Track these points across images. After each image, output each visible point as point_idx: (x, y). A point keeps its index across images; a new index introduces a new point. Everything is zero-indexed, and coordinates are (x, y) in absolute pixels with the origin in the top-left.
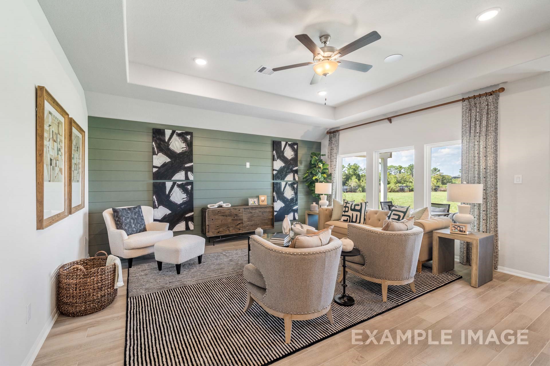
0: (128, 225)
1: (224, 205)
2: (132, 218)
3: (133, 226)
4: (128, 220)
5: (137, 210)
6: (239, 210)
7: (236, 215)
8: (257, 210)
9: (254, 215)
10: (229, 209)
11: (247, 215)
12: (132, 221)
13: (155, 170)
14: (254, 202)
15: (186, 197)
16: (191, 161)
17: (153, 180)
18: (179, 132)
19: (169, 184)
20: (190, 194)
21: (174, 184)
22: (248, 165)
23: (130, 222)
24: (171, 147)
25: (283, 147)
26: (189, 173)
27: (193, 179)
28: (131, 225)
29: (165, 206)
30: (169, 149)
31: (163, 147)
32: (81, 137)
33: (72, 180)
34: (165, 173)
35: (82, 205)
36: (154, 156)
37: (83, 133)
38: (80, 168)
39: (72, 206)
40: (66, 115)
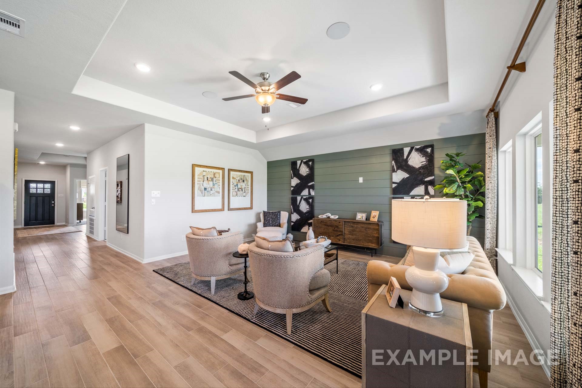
1: (332, 217)
2: (272, 218)
3: (271, 222)
4: (269, 219)
5: (276, 213)
6: (339, 223)
7: (337, 226)
8: (360, 225)
9: (356, 230)
10: (335, 220)
11: (348, 228)
12: (271, 219)
13: (292, 189)
14: (362, 217)
15: (308, 208)
16: (313, 181)
17: (292, 195)
18: (305, 161)
19: (299, 198)
20: (311, 206)
21: (302, 198)
22: (361, 180)
23: (270, 220)
24: (300, 172)
25: (406, 155)
26: (311, 190)
27: (314, 195)
29: (297, 213)
30: (299, 174)
31: (296, 173)
32: (250, 175)
33: (233, 196)
34: (297, 190)
35: (251, 208)
36: (292, 180)
37: (251, 173)
38: (248, 190)
39: (231, 207)
40: (223, 169)
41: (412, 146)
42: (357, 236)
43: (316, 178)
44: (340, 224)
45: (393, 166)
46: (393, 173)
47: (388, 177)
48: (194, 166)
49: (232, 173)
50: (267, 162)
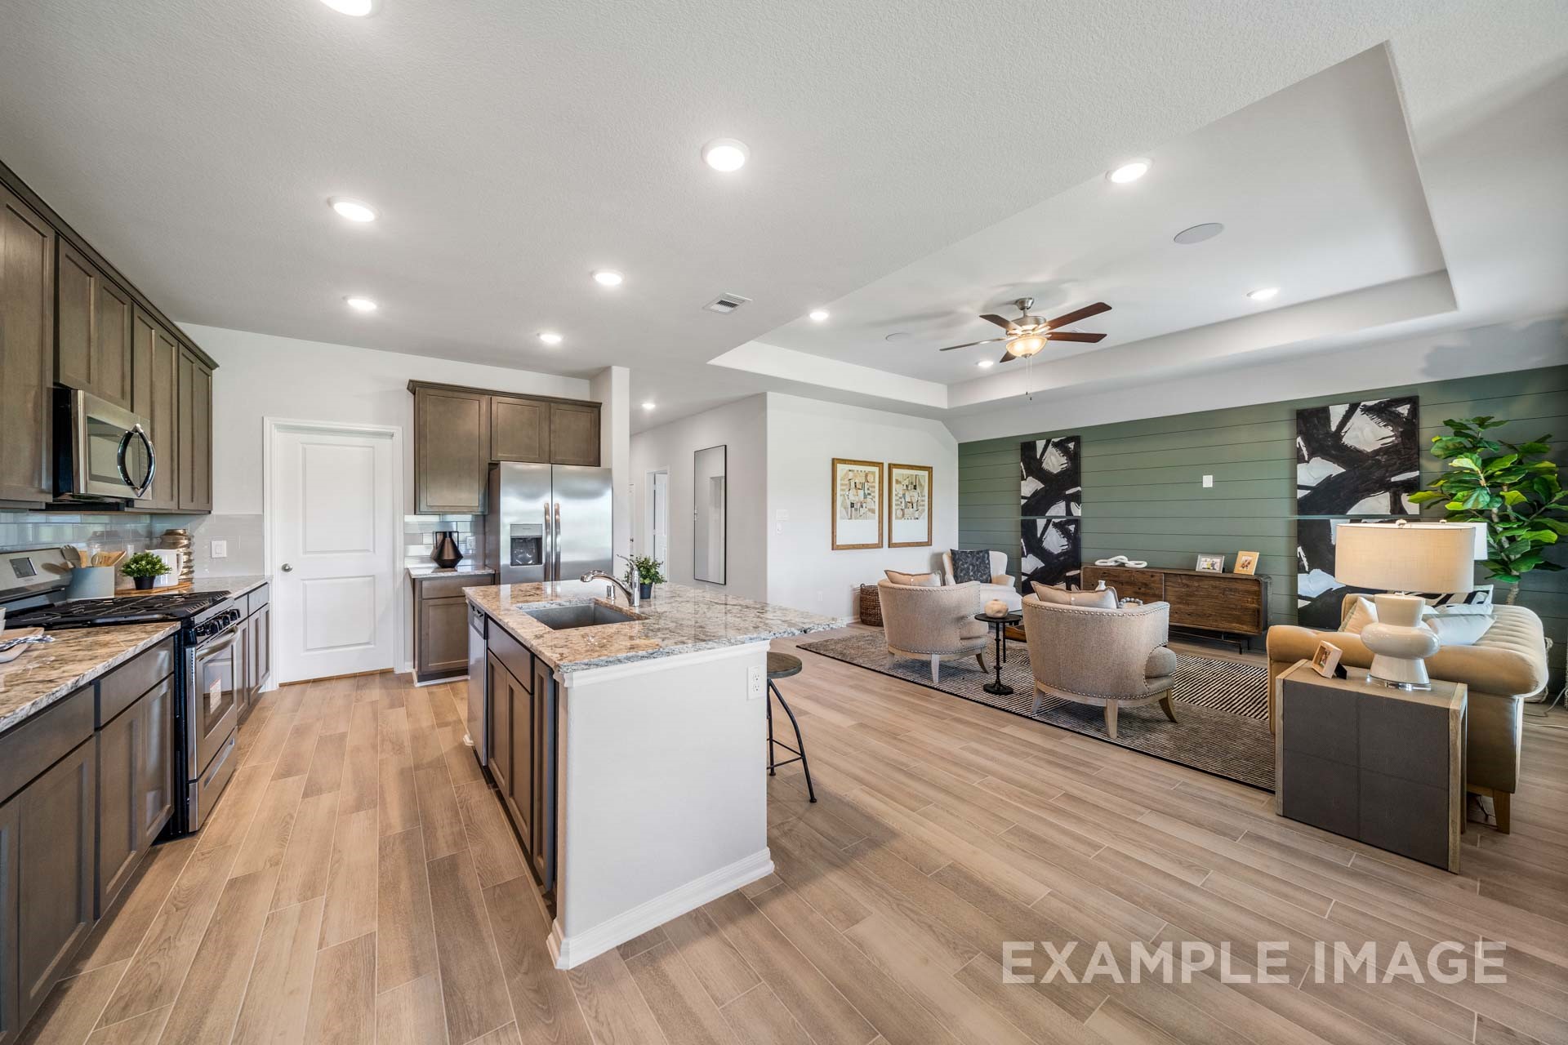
0: (964, 572)
1: (1131, 564)
2: (972, 565)
3: (971, 574)
4: (966, 566)
5: (981, 554)
6: (1152, 576)
7: (1146, 585)
8: (1206, 582)
9: (1196, 593)
10: (1138, 571)
11: (1177, 589)
12: (971, 567)
13: (1023, 502)
14: (1213, 565)
15: (1066, 543)
16: (1077, 484)
17: (1022, 515)
18: (1056, 440)
19: (1041, 523)
20: (1074, 540)
21: (1049, 522)
22: (1208, 481)
23: (968, 568)
24: (1044, 466)
25: (1337, 423)
26: (1073, 505)
27: (1080, 515)
28: (968, 572)
29: (1036, 555)
30: (1042, 470)
31: (1033, 466)
32: (926, 473)
33: (897, 518)
34: (1036, 505)
35: (929, 543)
36: (1023, 482)
37: (929, 469)
38: (923, 505)
39: (894, 541)
40: (880, 465)
41: (1355, 401)
42: (1199, 608)
43: (1085, 477)
44: (1153, 579)
45: (1299, 449)
46: (1299, 466)
47: (1286, 473)
48: (835, 462)
49: (895, 471)
50: (959, 445)
